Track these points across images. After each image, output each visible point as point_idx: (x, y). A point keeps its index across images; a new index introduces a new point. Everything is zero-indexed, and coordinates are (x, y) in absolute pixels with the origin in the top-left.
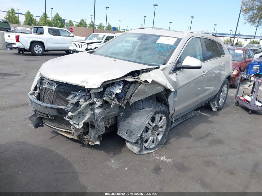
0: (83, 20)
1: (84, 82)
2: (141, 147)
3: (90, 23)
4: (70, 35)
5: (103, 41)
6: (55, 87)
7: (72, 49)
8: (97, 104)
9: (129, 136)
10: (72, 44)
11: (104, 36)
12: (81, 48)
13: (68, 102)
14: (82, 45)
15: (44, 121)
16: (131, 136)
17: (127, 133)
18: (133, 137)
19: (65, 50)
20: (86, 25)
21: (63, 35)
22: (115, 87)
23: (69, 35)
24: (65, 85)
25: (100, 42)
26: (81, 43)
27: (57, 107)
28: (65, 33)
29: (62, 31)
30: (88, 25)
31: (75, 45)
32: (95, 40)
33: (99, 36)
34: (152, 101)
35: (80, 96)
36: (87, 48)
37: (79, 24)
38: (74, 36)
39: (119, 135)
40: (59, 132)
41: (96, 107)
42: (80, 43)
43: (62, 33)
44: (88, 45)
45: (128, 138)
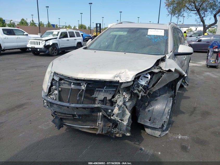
0: (23, 20)
1: (117, 77)
2: (162, 130)
3: (31, 22)
4: (25, 34)
5: (58, 37)
6: (84, 86)
7: (31, 47)
8: (126, 97)
9: (153, 123)
10: (30, 42)
11: (59, 32)
12: (39, 45)
13: (96, 99)
14: (40, 42)
15: (64, 121)
16: (155, 123)
17: (150, 120)
18: (157, 123)
19: (21, 49)
20: (27, 23)
21: (18, 34)
22: (142, 79)
23: (23, 34)
24: (95, 83)
25: (56, 38)
26: (39, 41)
27: (91, 106)
28: (19, 32)
29: (16, 31)
30: (29, 24)
31: (32, 43)
32: (51, 37)
33: (54, 33)
34: (167, 88)
35: (106, 91)
36: (45, 45)
37: (20, 23)
38: (28, 34)
39: (141, 123)
40: (81, 129)
41: (127, 100)
42: (37, 41)
43: (16, 33)
44: (45, 42)
45: (152, 124)
